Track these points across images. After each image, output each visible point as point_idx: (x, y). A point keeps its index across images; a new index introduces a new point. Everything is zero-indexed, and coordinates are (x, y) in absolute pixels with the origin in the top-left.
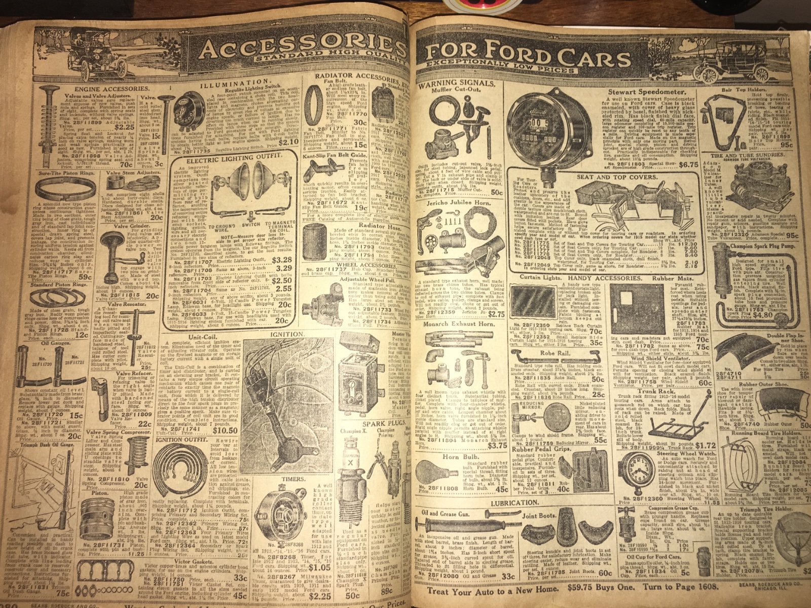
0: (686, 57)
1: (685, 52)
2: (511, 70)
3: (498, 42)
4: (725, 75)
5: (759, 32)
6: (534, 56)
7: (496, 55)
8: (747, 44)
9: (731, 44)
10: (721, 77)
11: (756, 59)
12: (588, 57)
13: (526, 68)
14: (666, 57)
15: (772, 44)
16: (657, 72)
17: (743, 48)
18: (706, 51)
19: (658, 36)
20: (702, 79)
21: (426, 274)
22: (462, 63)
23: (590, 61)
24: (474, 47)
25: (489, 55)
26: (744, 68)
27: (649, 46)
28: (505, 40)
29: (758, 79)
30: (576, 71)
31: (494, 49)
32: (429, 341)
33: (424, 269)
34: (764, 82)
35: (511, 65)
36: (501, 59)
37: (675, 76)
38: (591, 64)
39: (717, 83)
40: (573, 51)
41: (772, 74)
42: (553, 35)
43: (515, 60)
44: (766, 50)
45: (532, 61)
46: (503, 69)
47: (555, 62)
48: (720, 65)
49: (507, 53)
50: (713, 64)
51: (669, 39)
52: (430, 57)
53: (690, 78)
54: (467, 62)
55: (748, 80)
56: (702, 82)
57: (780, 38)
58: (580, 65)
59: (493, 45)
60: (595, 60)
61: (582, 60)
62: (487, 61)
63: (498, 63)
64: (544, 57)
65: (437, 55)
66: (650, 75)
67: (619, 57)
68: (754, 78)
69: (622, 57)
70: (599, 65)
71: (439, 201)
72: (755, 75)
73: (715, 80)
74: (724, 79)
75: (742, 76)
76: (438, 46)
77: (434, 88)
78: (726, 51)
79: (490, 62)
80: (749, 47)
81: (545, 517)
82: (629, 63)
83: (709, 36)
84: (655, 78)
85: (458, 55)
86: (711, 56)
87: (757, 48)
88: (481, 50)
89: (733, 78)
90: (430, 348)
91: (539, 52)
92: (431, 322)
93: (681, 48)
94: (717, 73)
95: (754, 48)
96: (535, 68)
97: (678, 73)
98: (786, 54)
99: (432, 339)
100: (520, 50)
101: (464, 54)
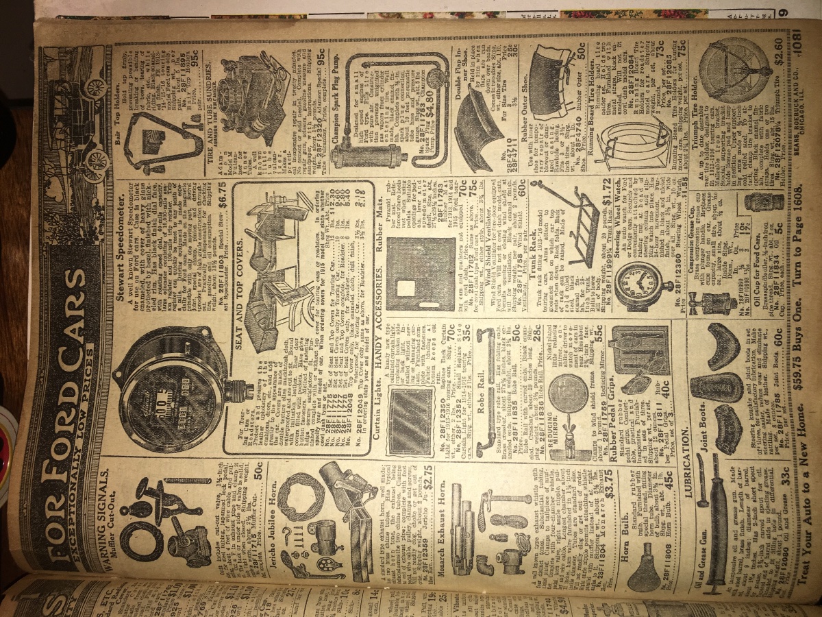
0: (71, 193)
1: (64, 194)
2: (86, 444)
3: (46, 462)
4: (96, 139)
5: (36, 90)
6: (68, 407)
7: (64, 466)
8: (52, 108)
9: (53, 129)
10: (100, 146)
11: (75, 95)
12: (71, 328)
13: (84, 421)
14: (71, 220)
15: (53, 71)
16: (92, 233)
17: (58, 112)
18: (63, 164)
19: (41, 230)
20: (103, 172)
21: (372, 572)
22: (74, 517)
23: (76, 326)
24: (51, 499)
25: (64, 477)
26: (86, 113)
27: (55, 243)
28: (44, 452)
29: (102, 94)
30: (90, 346)
31: (55, 469)
32: (464, 572)
33: (364, 574)
34: (105, 86)
35: (79, 443)
36: (69, 459)
37: (98, 208)
38: (81, 324)
39: (108, 150)
40: (61, 349)
41: (95, 75)
42: (38, 377)
43: (71, 437)
44: (61, 81)
45: (73, 411)
46: (84, 456)
47: (77, 376)
48: (83, 147)
49: (61, 449)
50: (81, 156)
51: (45, 216)
52: (67, 558)
53: (101, 188)
54: (73, 509)
55: (103, 109)
56: (107, 173)
57: (45, 61)
58: (81, 339)
59: (49, 471)
60: (75, 319)
61: (75, 336)
62: (72, 480)
63: (74, 464)
64: (70, 392)
65: (64, 549)
66: (97, 243)
67: (71, 285)
68: (101, 99)
69: (71, 281)
70: (81, 313)
71: (270, 554)
72: (96, 98)
73: (104, 154)
74: (101, 142)
75: (97, 117)
76: (50, 549)
77: (109, 555)
78: (62, 136)
79: (74, 476)
80: (58, 105)
81: (704, 419)
82: (79, 272)
83: (41, 159)
84: (101, 237)
85: (63, 522)
86: (70, 158)
87: (59, 94)
88: (57, 488)
89: (101, 129)
90: (474, 571)
91: (62, 399)
92: (438, 568)
93: (59, 199)
94: (94, 151)
95: (59, 97)
96: (84, 406)
97: (94, 204)
98: (66, 52)
99: (462, 568)
100: (58, 428)
101: (62, 514)
